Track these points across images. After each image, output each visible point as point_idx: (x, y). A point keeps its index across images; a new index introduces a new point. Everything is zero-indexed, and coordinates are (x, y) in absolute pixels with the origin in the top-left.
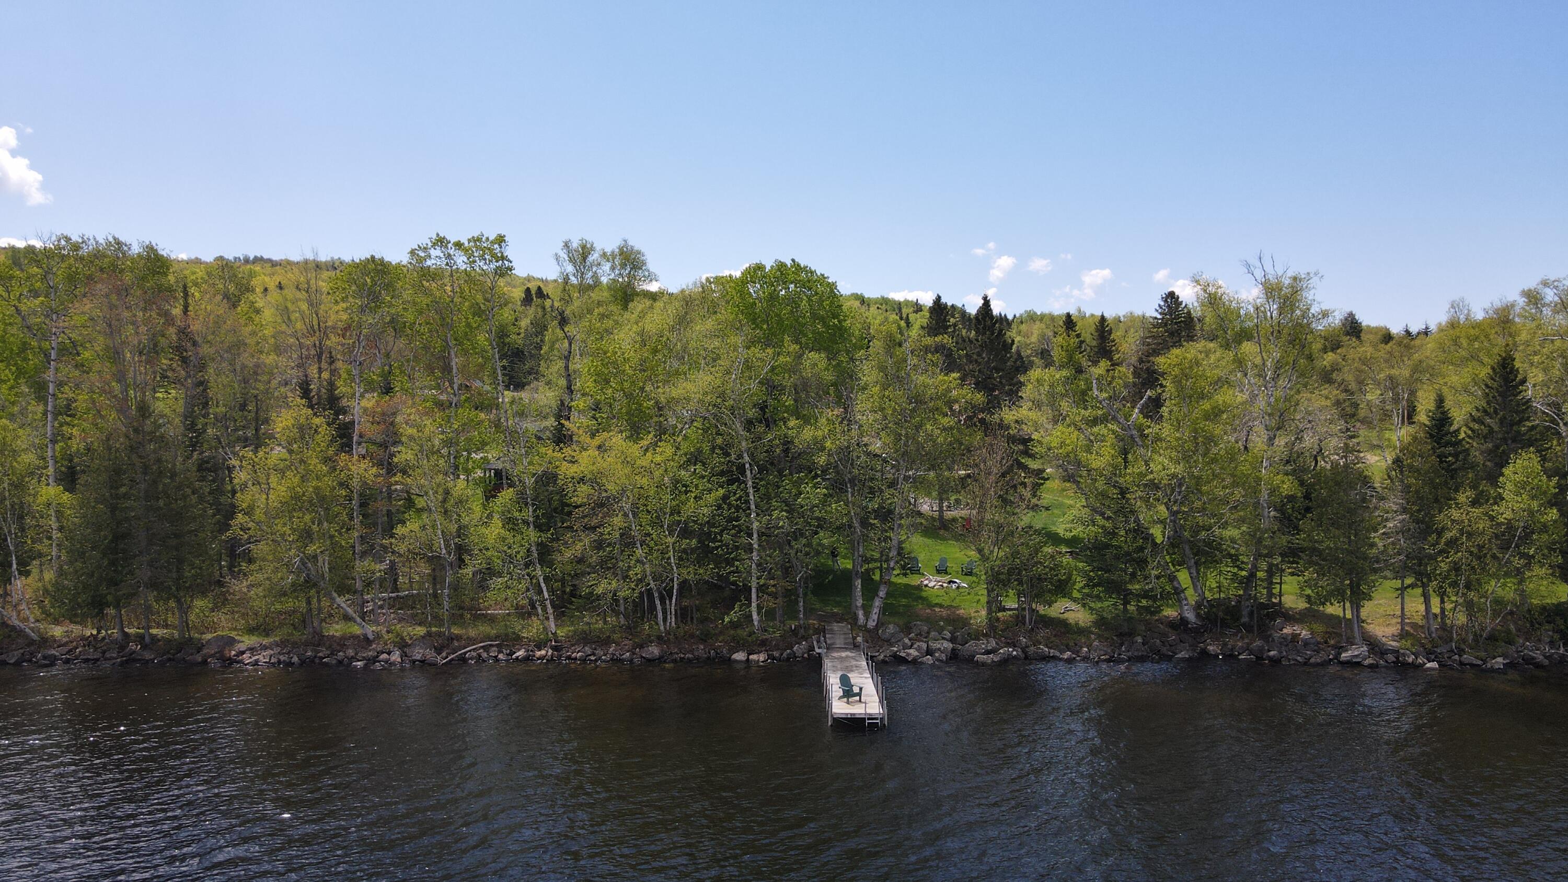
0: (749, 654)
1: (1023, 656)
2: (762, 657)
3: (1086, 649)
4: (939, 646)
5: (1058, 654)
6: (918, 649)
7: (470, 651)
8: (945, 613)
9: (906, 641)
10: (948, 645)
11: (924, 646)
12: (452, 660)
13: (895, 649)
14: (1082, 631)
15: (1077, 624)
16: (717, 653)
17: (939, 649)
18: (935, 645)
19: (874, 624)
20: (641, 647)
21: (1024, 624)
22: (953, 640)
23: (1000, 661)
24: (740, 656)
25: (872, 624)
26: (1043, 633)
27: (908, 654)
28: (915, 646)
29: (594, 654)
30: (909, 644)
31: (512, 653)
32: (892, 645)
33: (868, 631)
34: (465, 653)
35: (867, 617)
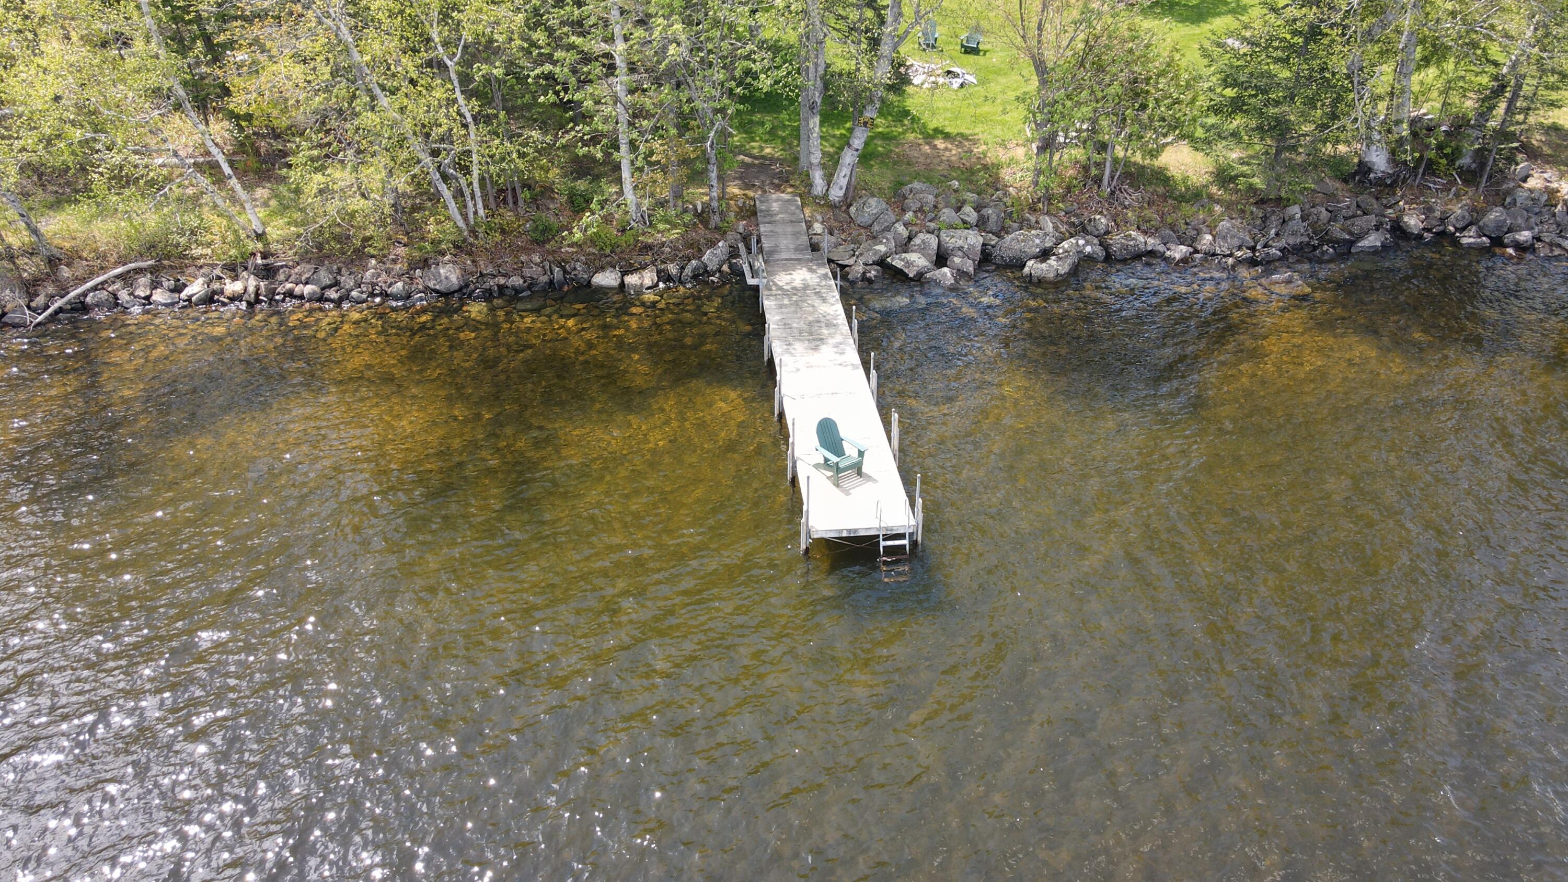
0: (624, 273)
1: (1101, 253)
2: (648, 277)
3: (1209, 237)
4: (960, 243)
5: (1161, 248)
6: (922, 250)
7: (95, 289)
8: (953, 152)
9: (900, 228)
10: (974, 239)
11: (933, 241)
12: (60, 310)
13: (882, 248)
14: (1196, 196)
15: (1185, 179)
16: (565, 272)
17: (960, 248)
18: (953, 240)
19: (841, 193)
20: (425, 264)
21: (1098, 180)
22: (981, 224)
23: (1069, 273)
24: (607, 279)
25: (836, 194)
26: (1131, 197)
27: (909, 264)
28: (917, 241)
29: (336, 284)
30: (905, 234)
31: (178, 289)
32: (874, 238)
33: (833, 206)
34: (85, 294)
35: (829, 179)
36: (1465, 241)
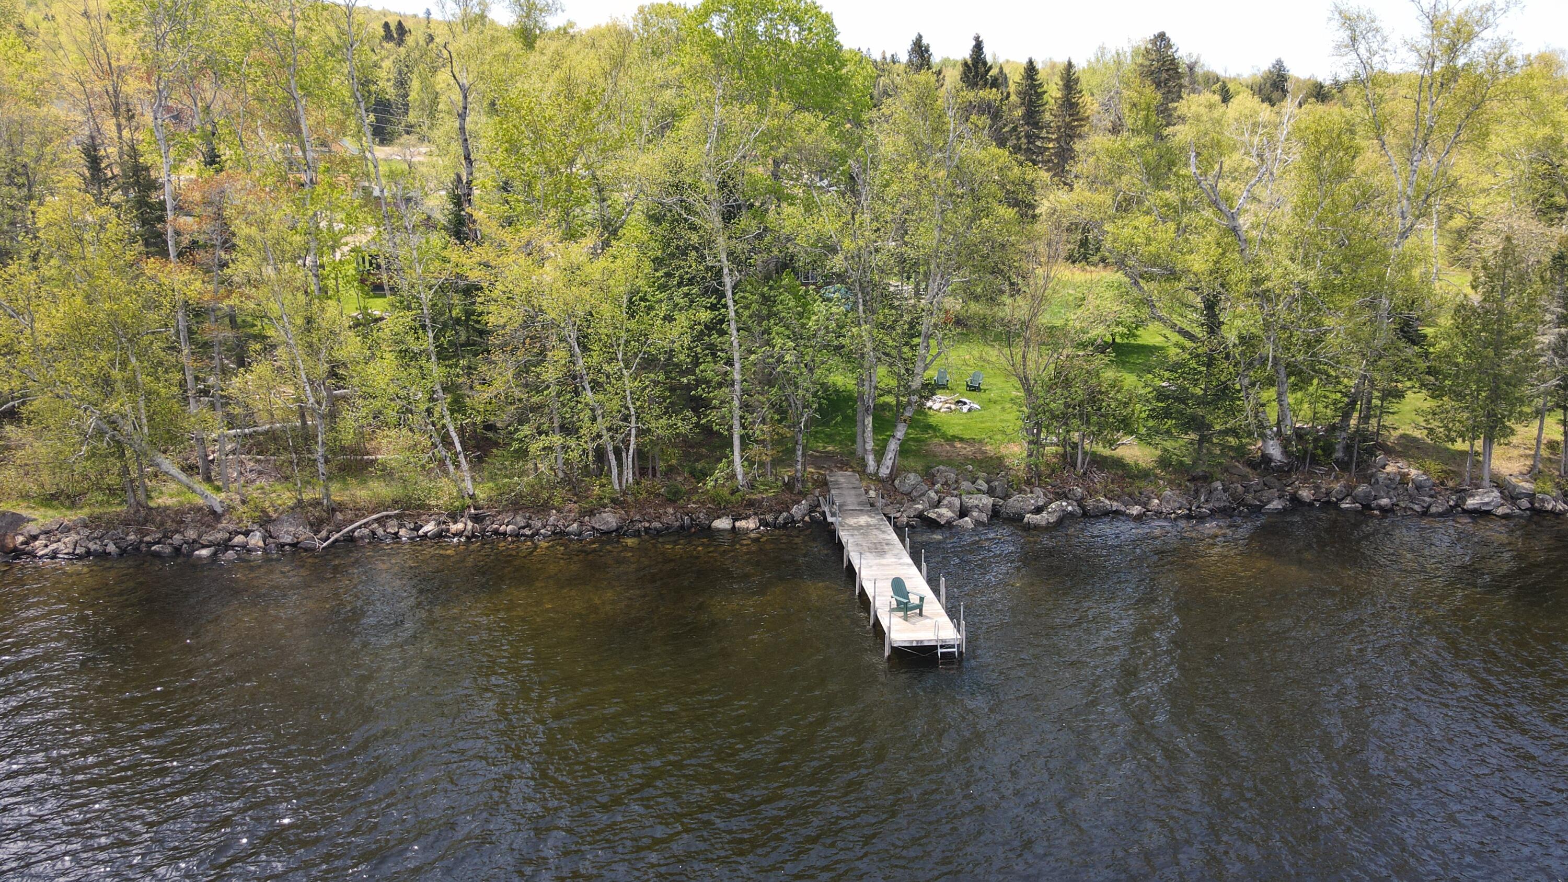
0: (735, 520)
1: (1079, 511)
2: (750, 524)
3: (1156, 501)
4: (976, 502)
5: (1123, 508)
6: (950, 506)
7: (360, 527)
8: (968, 450)
9: (932, 494)
10: (987, 501)
11: (957, 502)
12: (336, 541)
13: (920, 507)
14: (1145, 474)
15: (1136, 464)
16: (692, 519)
17: (977, 506)
18: (971, 501)
19: (888, 472)
20: (591, 513)
21: (1074, 465)
22: (991, 492)
23: (1056, 522)
24: (723, 523)
25: (884, 472)
26: (1098, 478)
27: (940, 515)
28: (945, 502)
29: (528, 526)
30: (936, 498)
31: (417, 528)
32: (913, 501)
33: (881, 481)
34: (353, 531)
35: (879, 463)
36: (1343, 506)
